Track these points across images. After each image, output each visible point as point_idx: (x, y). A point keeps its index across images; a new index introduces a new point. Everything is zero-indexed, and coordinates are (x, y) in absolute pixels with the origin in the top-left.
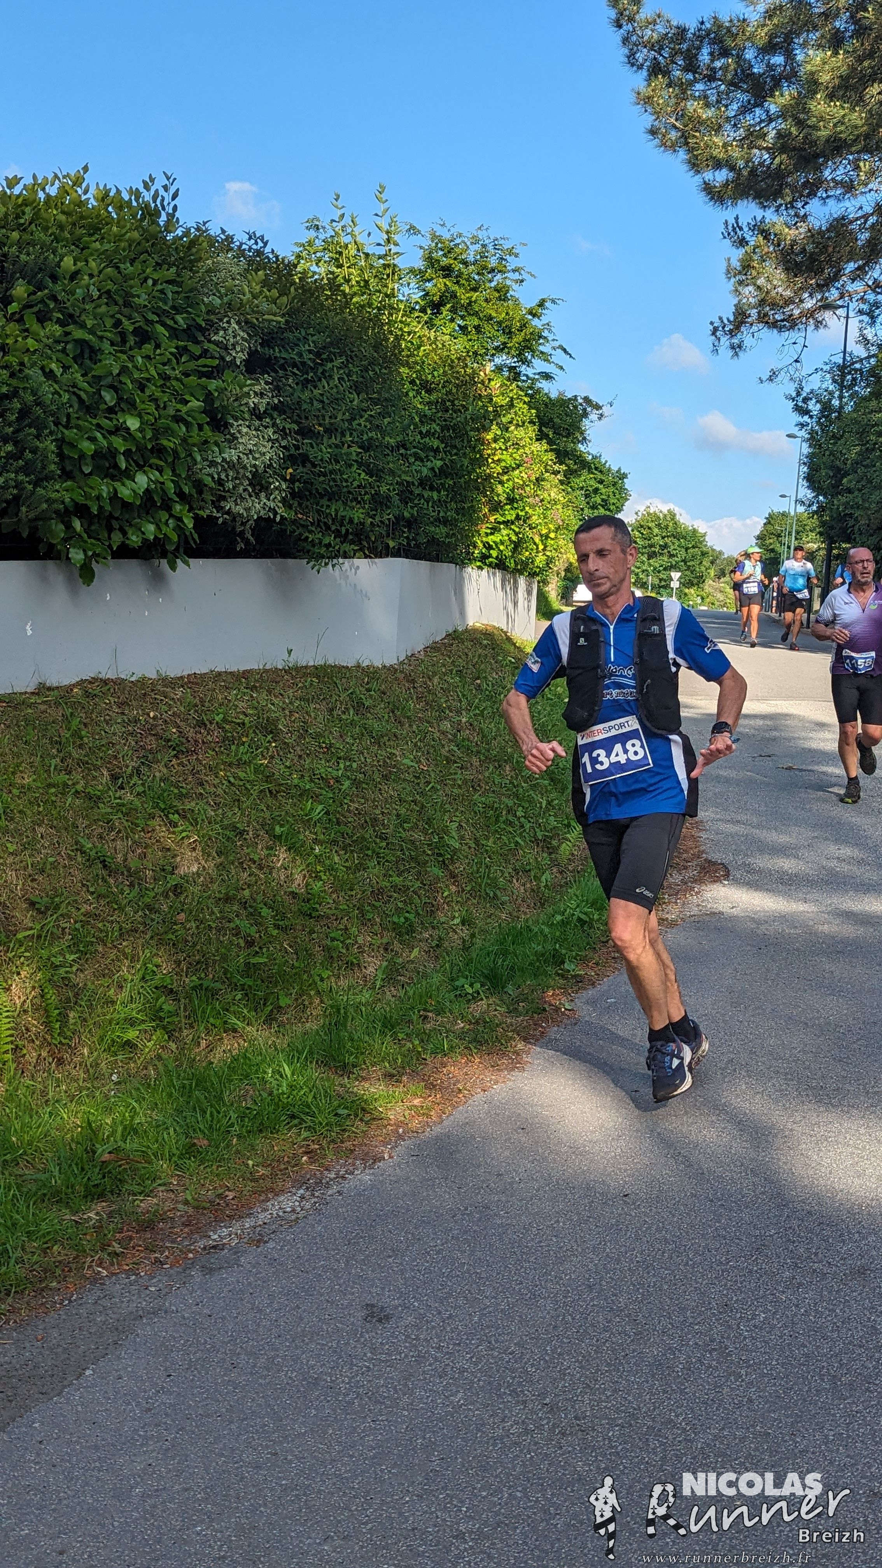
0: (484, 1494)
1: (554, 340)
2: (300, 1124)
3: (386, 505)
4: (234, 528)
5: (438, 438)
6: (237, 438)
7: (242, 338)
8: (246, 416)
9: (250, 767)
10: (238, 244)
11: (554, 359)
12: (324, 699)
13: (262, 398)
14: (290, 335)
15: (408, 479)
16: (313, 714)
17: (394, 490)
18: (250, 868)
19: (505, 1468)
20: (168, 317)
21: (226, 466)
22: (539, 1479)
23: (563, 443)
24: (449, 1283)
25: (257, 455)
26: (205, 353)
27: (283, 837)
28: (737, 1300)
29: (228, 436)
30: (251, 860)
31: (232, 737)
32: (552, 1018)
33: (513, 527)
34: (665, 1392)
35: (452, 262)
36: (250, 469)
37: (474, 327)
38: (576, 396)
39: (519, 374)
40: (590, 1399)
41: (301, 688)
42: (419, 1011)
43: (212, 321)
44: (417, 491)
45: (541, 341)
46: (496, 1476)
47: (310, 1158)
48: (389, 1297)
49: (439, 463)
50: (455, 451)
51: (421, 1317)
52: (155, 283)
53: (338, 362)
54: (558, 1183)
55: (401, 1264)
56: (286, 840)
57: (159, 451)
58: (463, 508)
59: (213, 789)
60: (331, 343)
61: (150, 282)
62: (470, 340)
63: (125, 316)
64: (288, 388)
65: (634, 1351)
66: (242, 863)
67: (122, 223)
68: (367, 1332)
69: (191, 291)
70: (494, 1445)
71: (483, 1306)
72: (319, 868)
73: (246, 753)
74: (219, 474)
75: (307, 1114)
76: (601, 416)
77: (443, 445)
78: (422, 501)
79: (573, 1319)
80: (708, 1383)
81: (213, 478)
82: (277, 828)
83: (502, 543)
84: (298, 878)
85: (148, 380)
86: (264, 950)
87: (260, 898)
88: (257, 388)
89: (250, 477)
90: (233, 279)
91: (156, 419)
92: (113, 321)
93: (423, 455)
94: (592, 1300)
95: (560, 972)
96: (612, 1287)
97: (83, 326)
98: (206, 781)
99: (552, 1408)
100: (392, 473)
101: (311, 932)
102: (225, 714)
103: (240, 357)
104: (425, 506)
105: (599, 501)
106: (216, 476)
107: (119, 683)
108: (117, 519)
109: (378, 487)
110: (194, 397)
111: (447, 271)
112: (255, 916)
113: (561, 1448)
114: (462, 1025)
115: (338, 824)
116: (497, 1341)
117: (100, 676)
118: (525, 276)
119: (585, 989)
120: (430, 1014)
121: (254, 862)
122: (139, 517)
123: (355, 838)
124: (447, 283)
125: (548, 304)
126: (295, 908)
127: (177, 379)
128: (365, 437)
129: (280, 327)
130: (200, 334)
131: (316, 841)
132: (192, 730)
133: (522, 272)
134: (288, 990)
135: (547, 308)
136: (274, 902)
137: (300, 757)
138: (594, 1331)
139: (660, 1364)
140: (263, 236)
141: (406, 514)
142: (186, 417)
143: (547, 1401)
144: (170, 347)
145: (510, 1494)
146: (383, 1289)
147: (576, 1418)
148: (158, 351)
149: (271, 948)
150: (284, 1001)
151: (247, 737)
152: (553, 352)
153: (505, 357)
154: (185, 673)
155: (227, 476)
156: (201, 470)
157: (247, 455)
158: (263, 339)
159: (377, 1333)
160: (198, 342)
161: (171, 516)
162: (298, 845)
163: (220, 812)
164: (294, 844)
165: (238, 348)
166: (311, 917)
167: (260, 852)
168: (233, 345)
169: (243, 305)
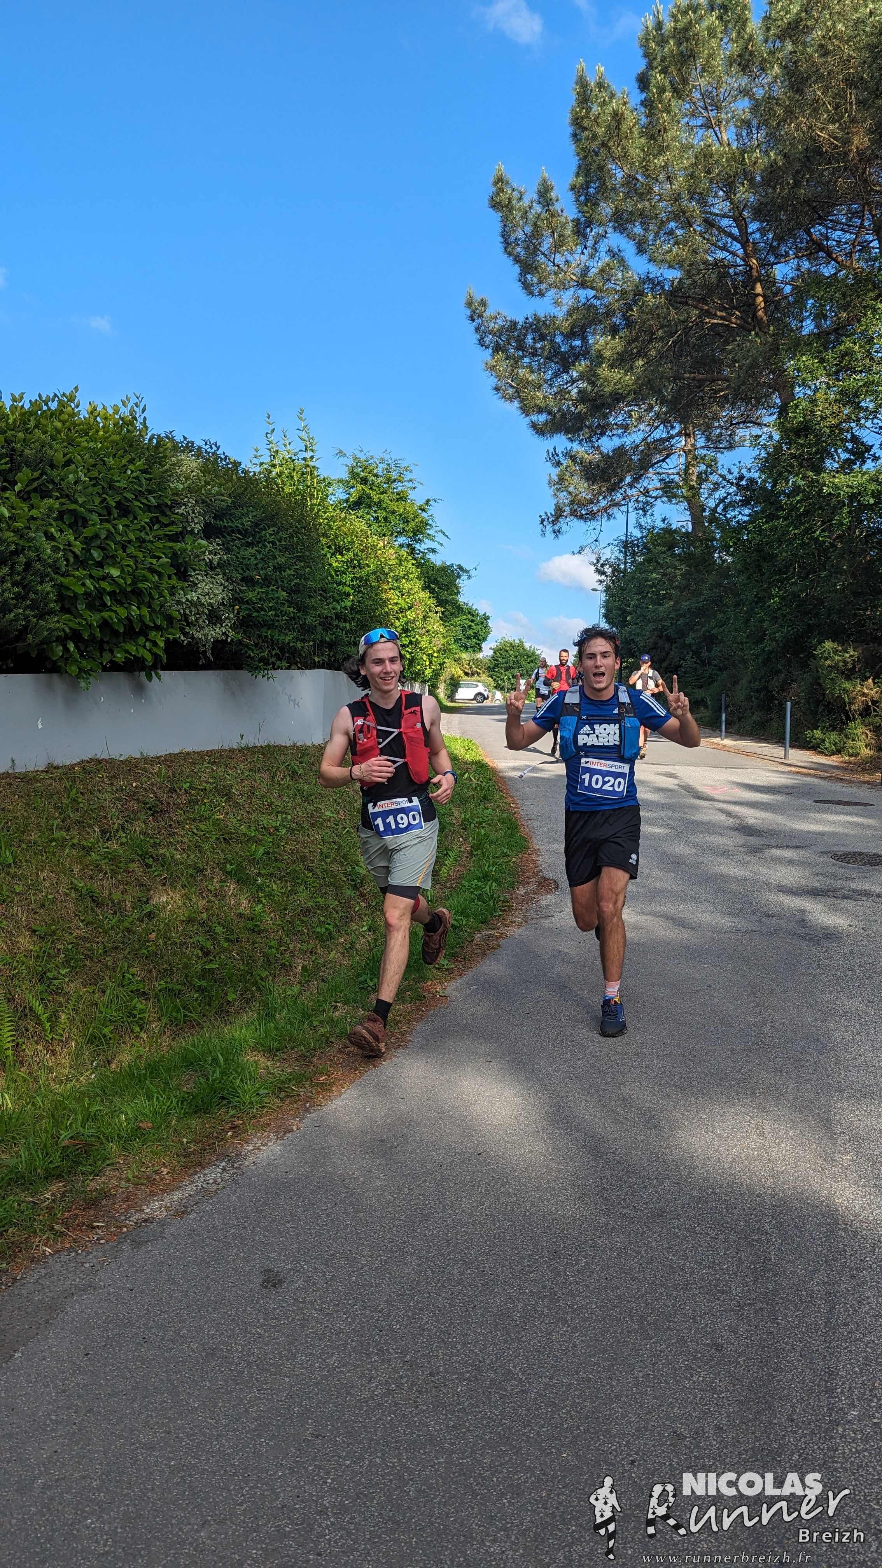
1: (436, 526)
3: (310, 632)
4: (196, 649)
6: (196, 584)
7: (199, 513)
8: (203, 568)
9: (209, 820)
10: (196, 447)
13: (215, 555)
14: (237, 512)
15: (326, 613)
17: (316, 621)
18: (208, 896)
20: (143, 497)
21: (190, 605)
23: (443, 594)
25: (211, 596)
26: (172, 523)
27: (233, 873)
29: (190, 583)
30: (208, 890)
31: (196, 799)
36: (207, 606)
38: (452, 565)
43: (176, 501)
45: (428, 527)
49: (350, 604)
52: (132, 472)
53: (271, 530)
56: (236, 875)
57: (138, 593)
59: (179, 840)
61: (129, 472)
63: (111, 496)
64: (234, 548)
66: (202, 892)
67: (106, 429)
69: (161, 477)
72: (260, 894)
73: (206, 811)
74: (184, 610)
75: (234, 1095)
76: (469, 578)
81: (179, 612)
82: (228, 866)
84: (244, 902)
85: (129, 542)
86: (218, 957)
87: (214, 919)
88: (211, 548)
89: (207, 612)
90: (192, 471)
91: (134, 571)
92: (100, 499)
93: (338, 597)
97: (75, 502)
98: (176, 833)
100: (315, 609)
101: (254, 943)
102: (191, 782)
103: (197, 528)
106: (182, 612)
107: (111, 762)
108: (107, 643)
109: (305, 619)
110: (164, 555)
112: (211, 933)
115: (276, 861)
117: (97, 757)
121: (211, 893)
122: (125, 642)
123: (287, 872)
126: (241, 926)
127: (152, 542)
128: (292, 584)
129: (228, 506)
130: (168, 509)
131: (258, 875)
132: (165, 795)
134: (235, 987)
136: (226, 922)
137: (248, 813)
140: (215, 443)
142: (157, 568)
144: (144, 519)
148: (136, 521)
149: (223, 956)
151: (208, 799)
154: (163, 753)
156: (170, 607)
157: (204, 596)
158: (214, 514)
160: (167, 516)
161: (147, 640)
162: (245, 877)
163: (185, 856)
164: (241, 877)
165: (196, 521)
166: (253, 931)
167: (215, 884)
168: (192, 518)
169: (200, 489)
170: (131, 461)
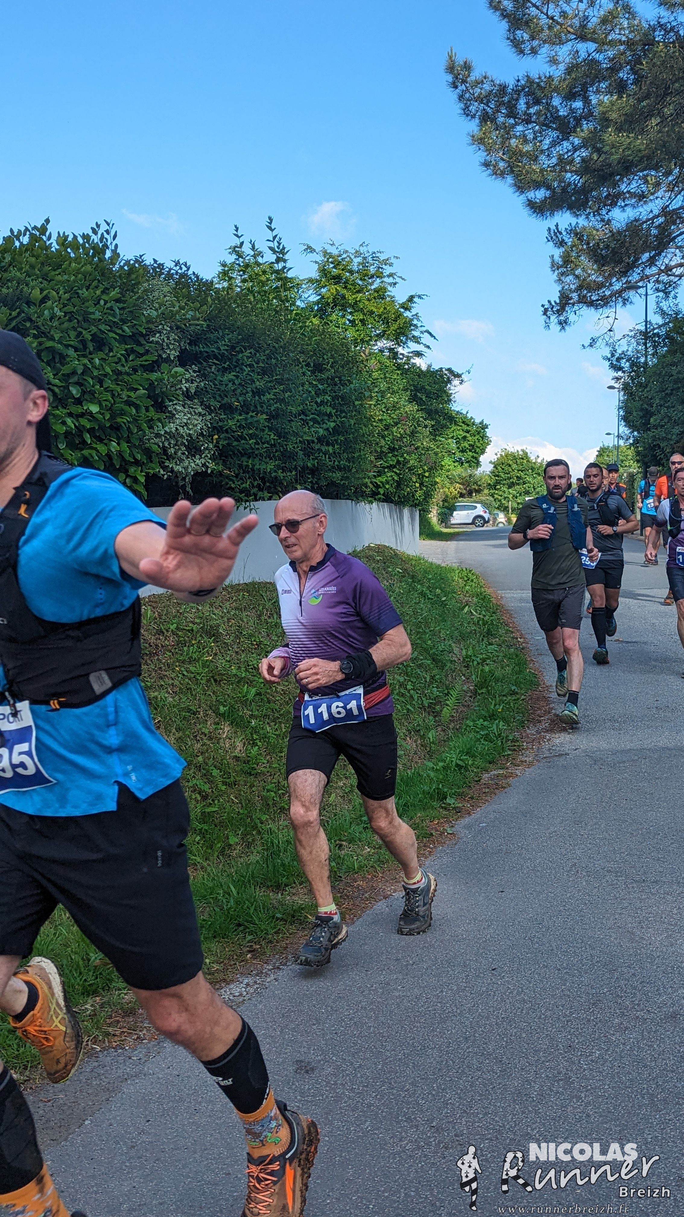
0: (386, 1194)
1: (421, 326)
2: (244, 930)
3: (293, 458)
4: (177, 483)
5: (330, 406)
6: (174, 415)
7: (174, 339)
8: (181, 398)
9: (198, 661)
10: (167, 269)
11: (422, 340)
12: (253, 608)
13: (192, 383)
14: (212, 336)
15: (307, 438)
16: (245, 620)
17: (298, 447)
18: (202, 739)
19: (402, 1175)
20: (117, 327)
21: (168, 437)
22: (428, 1181)
23: (435, 404)
24: (359, 1042)
25: (190, 427)
26: (147, 352)
27: (226, 715)
28: (579, 1042)
29: (167, 414)
30: (202, 733)
31: (184, 640)
32: (437, 841)
33: (394, 470)
34: (523, 1113)
35: (341, 272)
36: (186, 438)
37: (361, 320)
38: (441, 368)
39: (397, 353)
40: (466, 1122)
41: (235, 601)
42: (335, 841)
43: (151, 329)
44: (317, 447)
45: (412, 328)
46: (395, 1181)
47: (253, 955)
48: (313, 1054)
49: (332, 425)
50: (344, 414)
51: (338, 1068)
52: (106, 302)
53: (247, 354)
54: (442, 963)
55: (323, 1030)
56: (228, 716)
57: (116, 428)
58: (354, 457)
59: (171, 682)
60: (243, 339)
61: (102, 302)
62: (358, 331)
63: (86, 329)
64: (212, 374)
65: (500, 1084)
66: (196, 736)
67: (78, 260)
68: (298, 1082)
69: (135, 305)
70: (394, 1158)
71: (385, 1057)
72: (254, 736)
73: (195, 653)
74: (163, 443)
75: (251, 922)
76: (462, 382)
77: (335, 411)
78: (321, 454)
79: (454, 1063)
80: (556, 1105)
81: (159, 446)
82: (221, 708)
83: (387, 482)
84: (239, 745)
85: (105, 375)
86: (216, 802)
87: (210, 762)
88: (188, 376)
89: (187, 443)
90: (165, 296)
91: (112, 405)
92: (76, 333)
93: (319, 419)
94: (468, 1048)
95: (443, 805)
96: (483, 1038)
97: (52, 339)
98: (166, 675)
99: (438, 1130)
100: (296, 434)
101: (251, 786)
102: (178, 624)
103: (173, 354)
104: (324, 458)
105: (467, 446)
106: (161, 445)
109: (286, 445)
110: (141, 385)
111: (337, 279)
112: (208, 777)
113: (445, 1158)
114: (369, 850)
115: (268, 701)
116: (395, 1082)
118: (398, 280)
119: (462, 817)
120: (344, 843)
121: (205, 736)
123: (282, 712)
124: (338, 288)
125: (416, 299)
126: (238, 769)
127: (128, 374)
128: (272, 408)
129: (203, 330)
130: (142, 338)
131: (251, 716)
132: (153, 637)
133: (395, 277)
134: (236, 831)
135: (415, 303)
136: (222, 765)
137: (237, 652)
138: (470, 1071)
139: (520, 1093)
140: (186, 263)
141: (309, 465)
142: (135, 400)
143: (434, 1124)
144: (120, 350)
145: (406, 1194)
146: (309, 1049)
147: (456, 1135)
148: (111, 354)
149: (221, 800)
150: (233, 840)
151: (195, 640)
152: (422, 335)
153: (385, 342)
155: (170, 444)
156: (149, 440)
157: (183, 427)
158: (190, 339)
159: (304, 1081)
160: (141, 345)
161: (128, 476)
162: (238, 720)
163: (177, 698)
164: (235, 719)
165: (171, 347)
166: (251, 774)
167: (209, 727)
168: (167, 345)
169: (173, 315)
170: (105, 291)
